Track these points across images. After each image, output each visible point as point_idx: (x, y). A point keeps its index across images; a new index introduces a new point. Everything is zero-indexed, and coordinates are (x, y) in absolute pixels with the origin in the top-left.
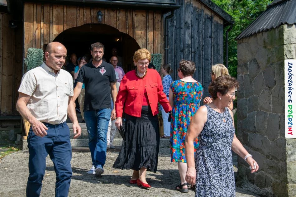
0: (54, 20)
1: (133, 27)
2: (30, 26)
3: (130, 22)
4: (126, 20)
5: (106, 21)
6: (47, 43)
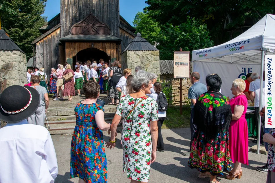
0: (76, 47)
1: (105, 48)
2: (68, 50)
3: (104, 46)
4: (103, 46)
5: (95, 47)
6: (74, 56)
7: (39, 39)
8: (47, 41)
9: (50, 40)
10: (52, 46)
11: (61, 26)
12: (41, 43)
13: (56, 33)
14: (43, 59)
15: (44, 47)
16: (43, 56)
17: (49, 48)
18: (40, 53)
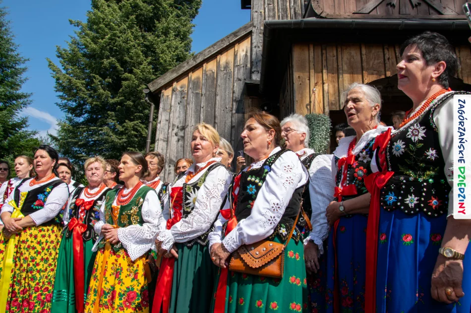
0: (345, 68)
2: (304, 80)
6: (334, 108)
7: (175, 75)
8: (202, 81)
9: (212, 80)
10: (218, 98)
11: (254, 30)
12: (179, 89)
13: (235, 56)
14: (180, 149)
15: (188, 104)
16: (181, 134)
17: (207, 106)
18: (173, 125)
